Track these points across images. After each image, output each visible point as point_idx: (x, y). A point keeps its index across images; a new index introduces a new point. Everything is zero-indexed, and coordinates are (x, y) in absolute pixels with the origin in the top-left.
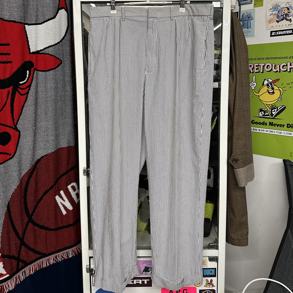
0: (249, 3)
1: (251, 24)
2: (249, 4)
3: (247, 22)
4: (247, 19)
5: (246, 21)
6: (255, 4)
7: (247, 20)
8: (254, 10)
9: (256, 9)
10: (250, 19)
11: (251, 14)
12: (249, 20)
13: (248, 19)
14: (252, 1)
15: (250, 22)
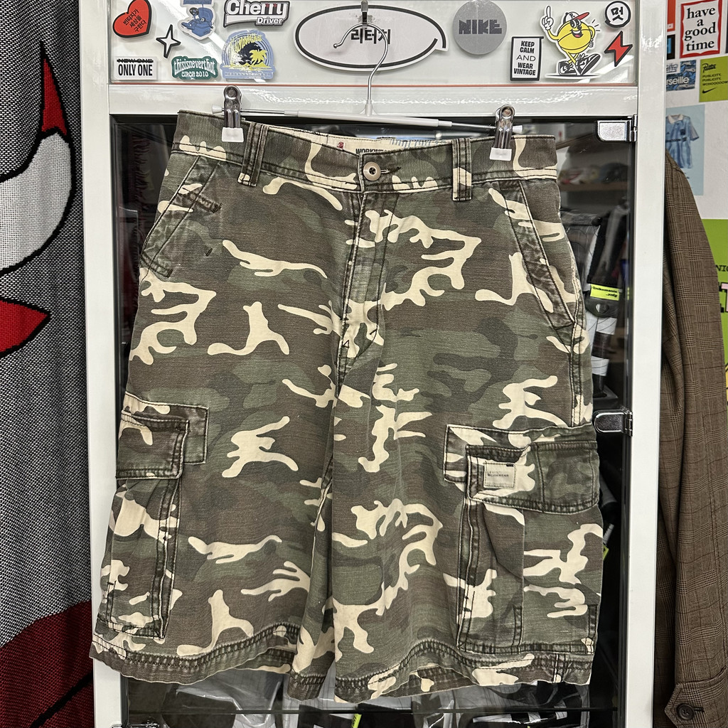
0: (684, 86)
1: (692, 152)
2: (684, 88)
3: (678, 145)
4: (677, 136)
5: (674, 144)
6: (704, 92)
7: (678, 140)
8: (701, 111)
9: (710, 106)
10: (688, 138)
11: (690, 123)
12: (685, 140)
13: (680, 138)
14: (692, 81)
15: (689, 148)
